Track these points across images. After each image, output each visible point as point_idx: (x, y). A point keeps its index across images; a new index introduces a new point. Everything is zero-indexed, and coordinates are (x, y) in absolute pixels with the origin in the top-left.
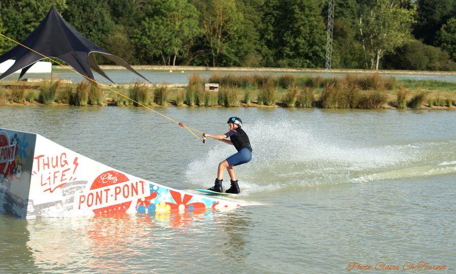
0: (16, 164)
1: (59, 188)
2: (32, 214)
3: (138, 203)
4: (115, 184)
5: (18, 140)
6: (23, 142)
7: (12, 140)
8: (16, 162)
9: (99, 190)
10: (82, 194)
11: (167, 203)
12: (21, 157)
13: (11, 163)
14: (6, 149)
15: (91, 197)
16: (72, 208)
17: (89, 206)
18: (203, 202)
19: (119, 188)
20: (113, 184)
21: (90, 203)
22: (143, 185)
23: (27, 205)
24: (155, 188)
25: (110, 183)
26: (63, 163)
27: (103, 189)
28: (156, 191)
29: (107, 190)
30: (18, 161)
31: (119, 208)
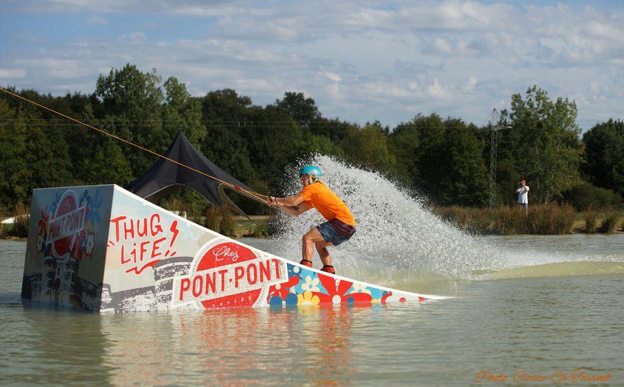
0: (86, 235)
1: (150, 268)
2: (109, 306)
3: (270, 292)
4: (235, 262)
5: (88, 199)
6: (96, 200)
7: (82, 200)
8: (86, 231)
9: (210, 271)
10: (184, 277)
11: (314, 293)
12: (92, 223)
13: (79, 235)
14: (73, 215)
15: (198, 281)
16: (169, 298)
17: (196, 295)
18: (368, 292)
19: (242, 268)
20: (232, 263)
21: (197, 290)
22: (277, 266)
23: (101, 292)
24: (296, 270)
25: (228, 261)
26: (155, 230)
27: (217, 270)
28: (298, 274)
29: (223, 272)
30: (88, 229)
31: (242, 299)
